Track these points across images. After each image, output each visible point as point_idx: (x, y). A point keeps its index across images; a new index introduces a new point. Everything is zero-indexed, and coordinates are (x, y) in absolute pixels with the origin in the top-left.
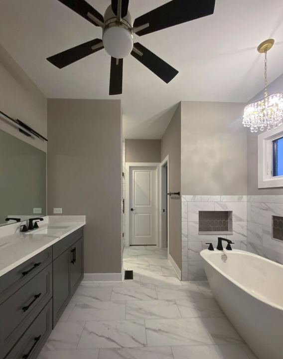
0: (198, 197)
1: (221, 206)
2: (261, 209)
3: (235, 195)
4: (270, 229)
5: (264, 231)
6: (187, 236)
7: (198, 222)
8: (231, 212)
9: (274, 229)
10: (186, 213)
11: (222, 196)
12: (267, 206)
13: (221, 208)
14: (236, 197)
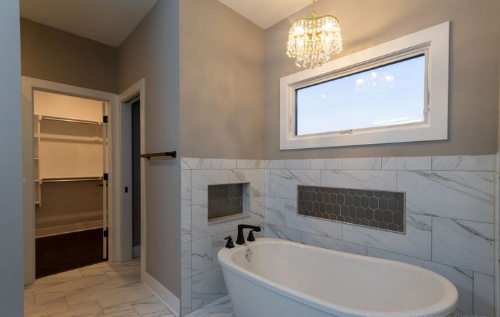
0: (207, 161)
1: (237, 176)
2: (283, 177)
3: (252, 159)
4: (295, 204)
5: (288, 207)
6: (190, 233)
7: (207, 205)
8: (247, 184)
9: (299, 203)
10: (188, 190)
11: (239, 161)
12: (291, 173)
13: (236, 178)
14: (254, 162)
